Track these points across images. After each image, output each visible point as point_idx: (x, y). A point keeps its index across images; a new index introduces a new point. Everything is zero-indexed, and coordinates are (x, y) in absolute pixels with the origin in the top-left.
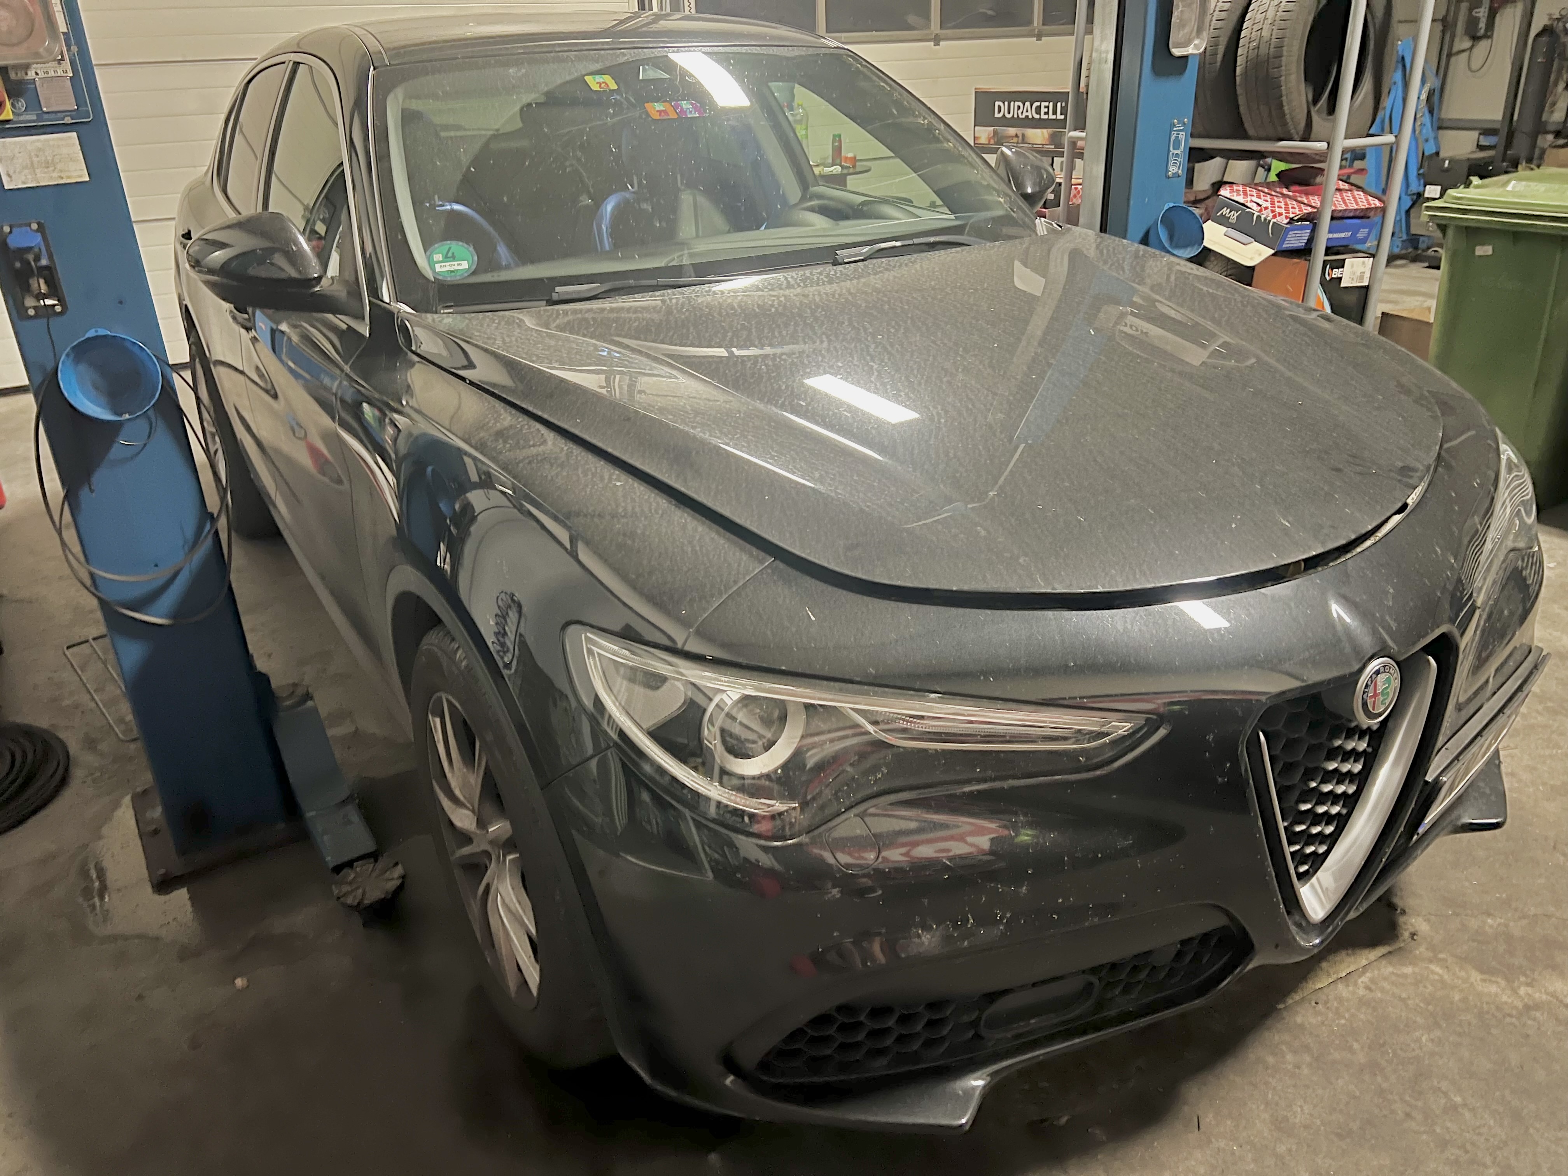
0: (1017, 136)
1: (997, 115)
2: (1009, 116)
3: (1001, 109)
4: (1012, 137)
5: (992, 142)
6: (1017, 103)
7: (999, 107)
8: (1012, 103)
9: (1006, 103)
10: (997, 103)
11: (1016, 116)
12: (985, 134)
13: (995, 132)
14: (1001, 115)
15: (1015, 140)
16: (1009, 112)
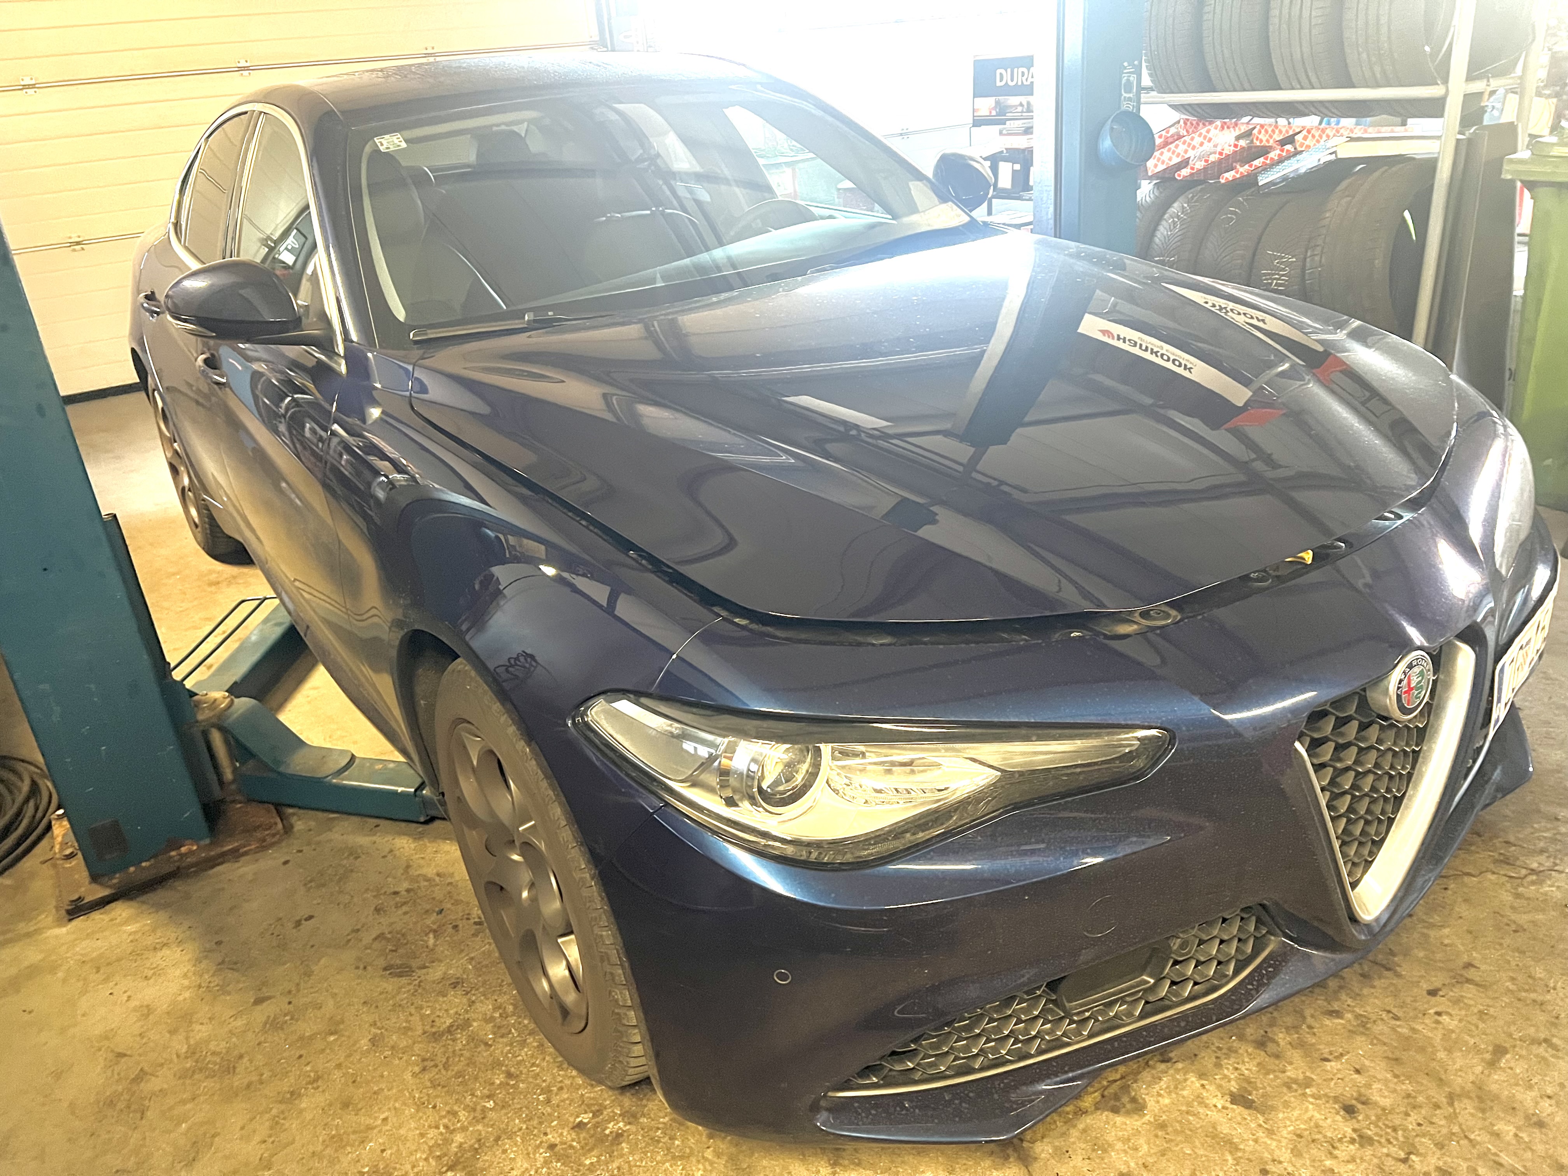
0: (1021, 105)
1: (999, 84)
2: (1011, 84)
3: (1003, 77)
4: (1016, 107)
5: (994, 113)
6: (1021, 70)
7: (1001, 74)
8: (1016, 70)
9: (1009, 70)
10: (998, 71)
11: (1020, 83)
12: (986, 105)
13: (997, 103)
14: (1003, 83)
15: (1020, 109)
16: (1012, 80)
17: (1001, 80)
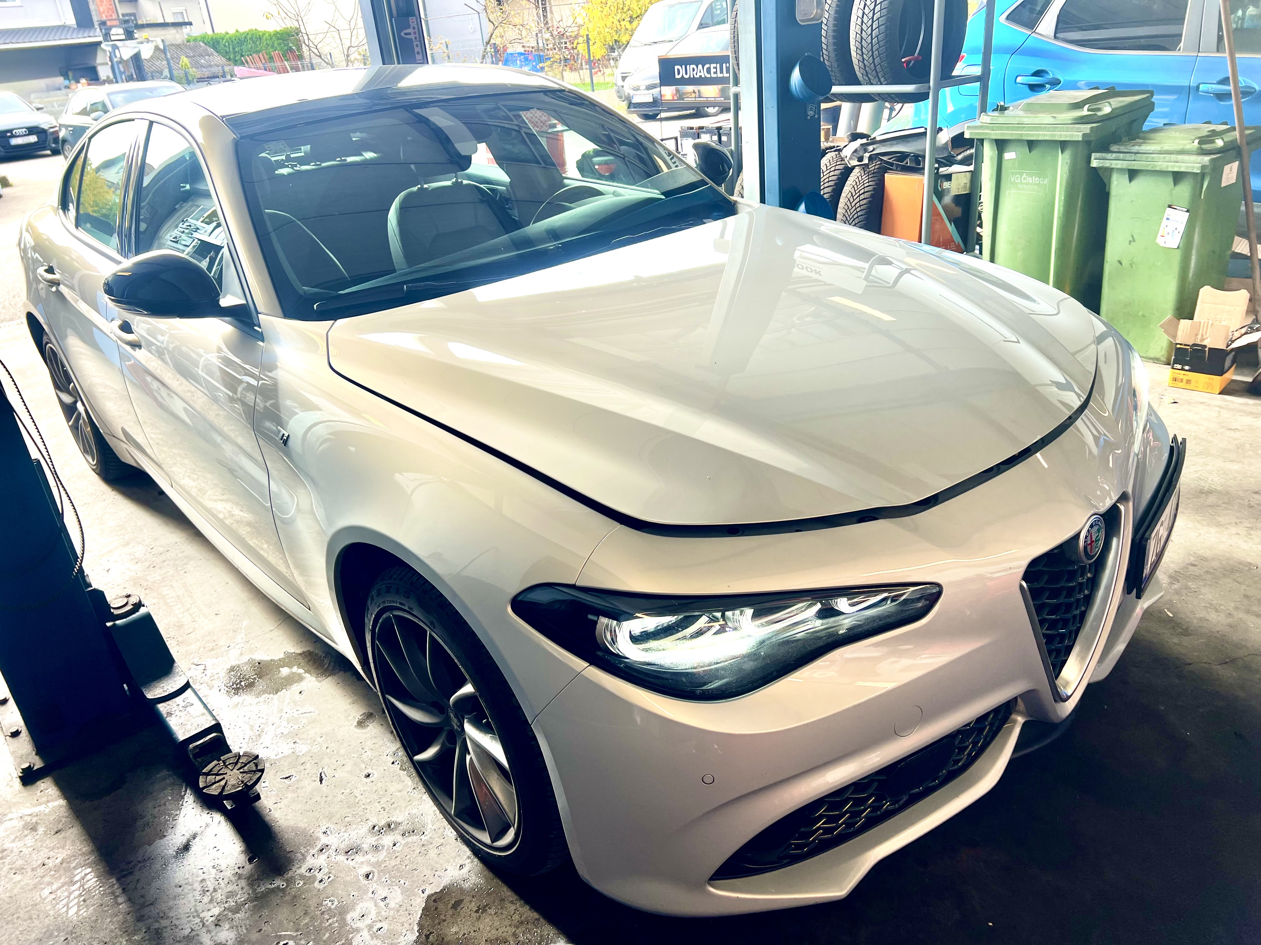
0: (694, 92)
1: (677, 76)
2: (686, 77)
3: (680, 72)
4: (690, 93)
5: (675, 98)
6: (692, 66)
7: (678, 70)
8: (688, 66)
9: (683, 66)
10: (676, 67)
11: (692, 76)
12: (669, 92)
13: (677, 91)
14: (680, 76)
15: (693, 95)
16: (686, 74)
17: (679, 74)
